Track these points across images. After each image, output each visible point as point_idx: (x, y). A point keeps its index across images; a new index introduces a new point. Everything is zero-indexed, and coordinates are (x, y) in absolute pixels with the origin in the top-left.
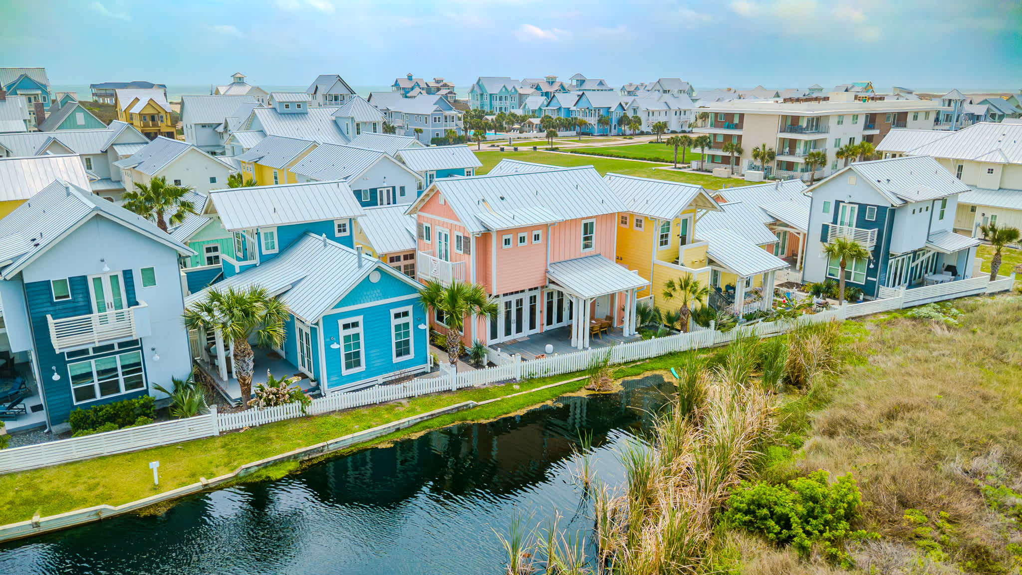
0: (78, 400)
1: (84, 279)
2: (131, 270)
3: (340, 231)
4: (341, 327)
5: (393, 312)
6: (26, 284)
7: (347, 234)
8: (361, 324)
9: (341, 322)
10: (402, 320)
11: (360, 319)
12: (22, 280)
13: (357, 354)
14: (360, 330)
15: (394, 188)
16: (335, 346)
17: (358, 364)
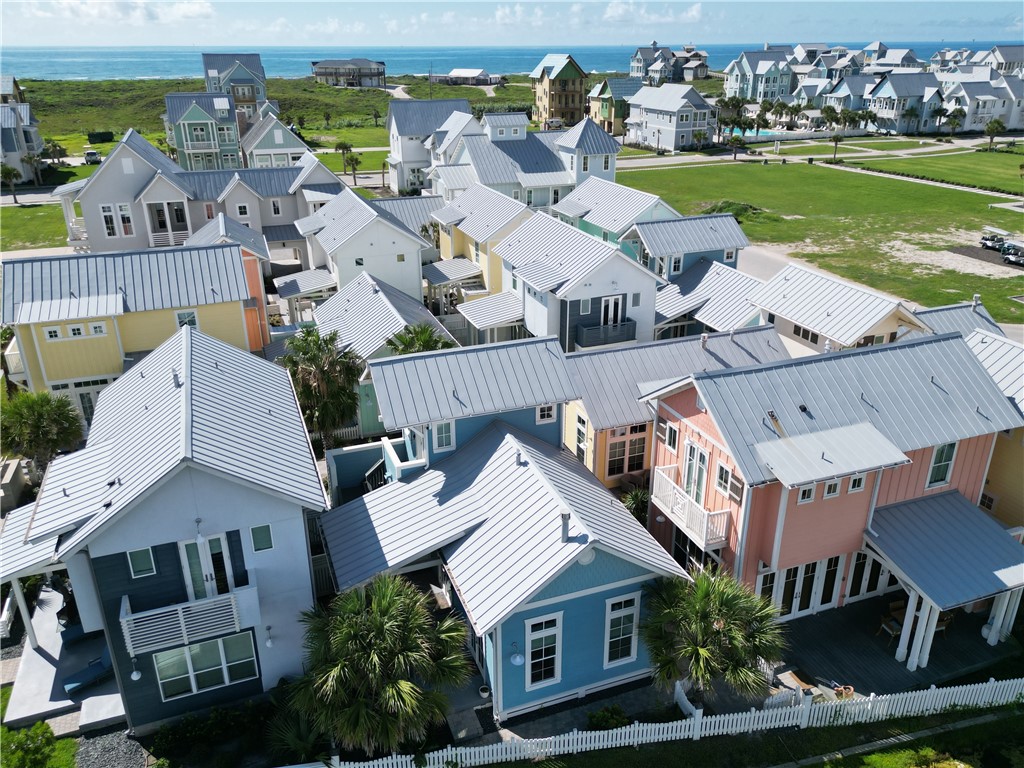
0: (166, 697)
1: (174, 546)
2: (238, 531)
3: (542, 416)
4: (528, 629)
5: (611, 602)
6: (94, 560)
7: (553, 420)
8: (560, 623)
9: (529, 623)
10: (622, 612)
11: (558, 616)
12: (88, 556)
13: (550, 662)
14: (557, 631)
15: (625, 296)
16: (518, 660)
17: (550, 674)
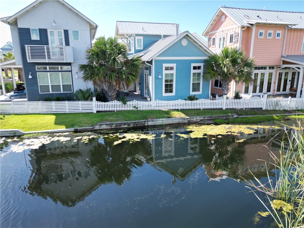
0: (41, 92)
1: (46, 30)
2: (68, 30)
4: (164, 69)
5: (193, 65)
6: (19, 28)
8: (175, 69)
9: (165, 65)
10: (197, 71)
11: (174, 65)
12: (17, 26)
13: (171, 86)
14: (174, 72)
17: (171, 91)
